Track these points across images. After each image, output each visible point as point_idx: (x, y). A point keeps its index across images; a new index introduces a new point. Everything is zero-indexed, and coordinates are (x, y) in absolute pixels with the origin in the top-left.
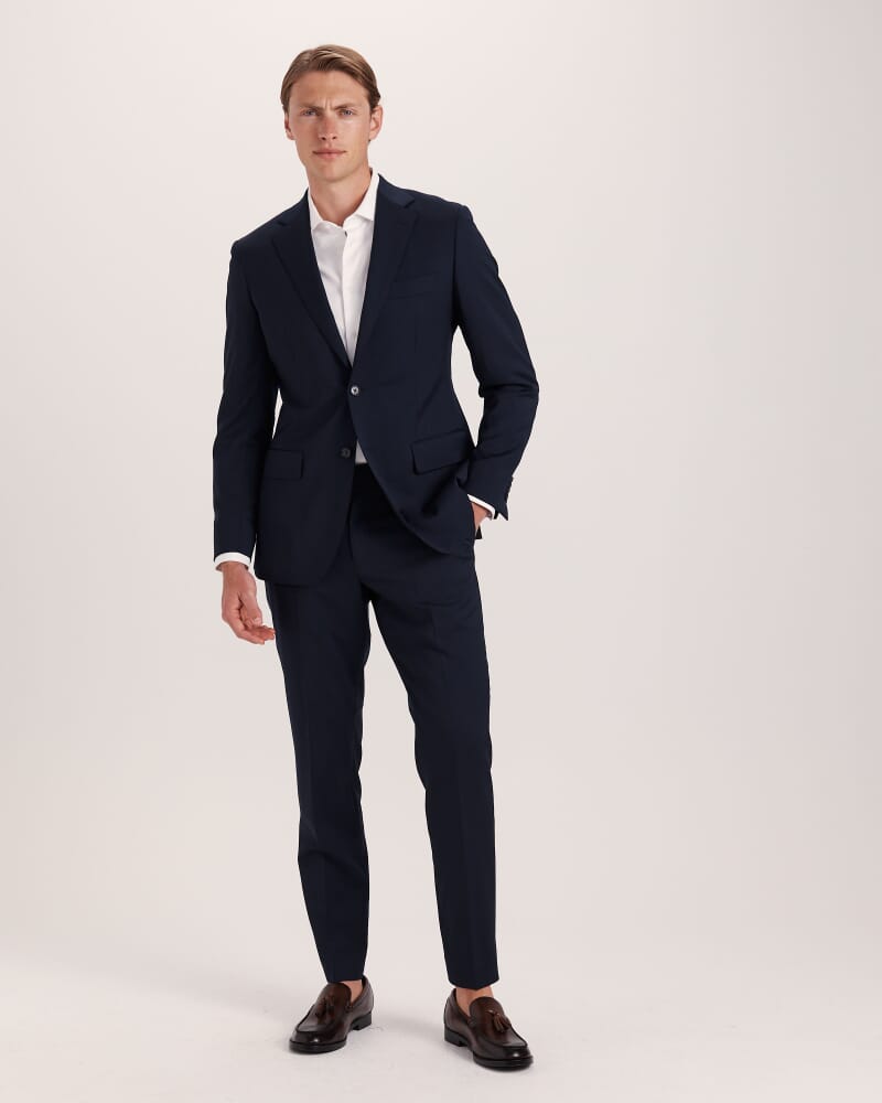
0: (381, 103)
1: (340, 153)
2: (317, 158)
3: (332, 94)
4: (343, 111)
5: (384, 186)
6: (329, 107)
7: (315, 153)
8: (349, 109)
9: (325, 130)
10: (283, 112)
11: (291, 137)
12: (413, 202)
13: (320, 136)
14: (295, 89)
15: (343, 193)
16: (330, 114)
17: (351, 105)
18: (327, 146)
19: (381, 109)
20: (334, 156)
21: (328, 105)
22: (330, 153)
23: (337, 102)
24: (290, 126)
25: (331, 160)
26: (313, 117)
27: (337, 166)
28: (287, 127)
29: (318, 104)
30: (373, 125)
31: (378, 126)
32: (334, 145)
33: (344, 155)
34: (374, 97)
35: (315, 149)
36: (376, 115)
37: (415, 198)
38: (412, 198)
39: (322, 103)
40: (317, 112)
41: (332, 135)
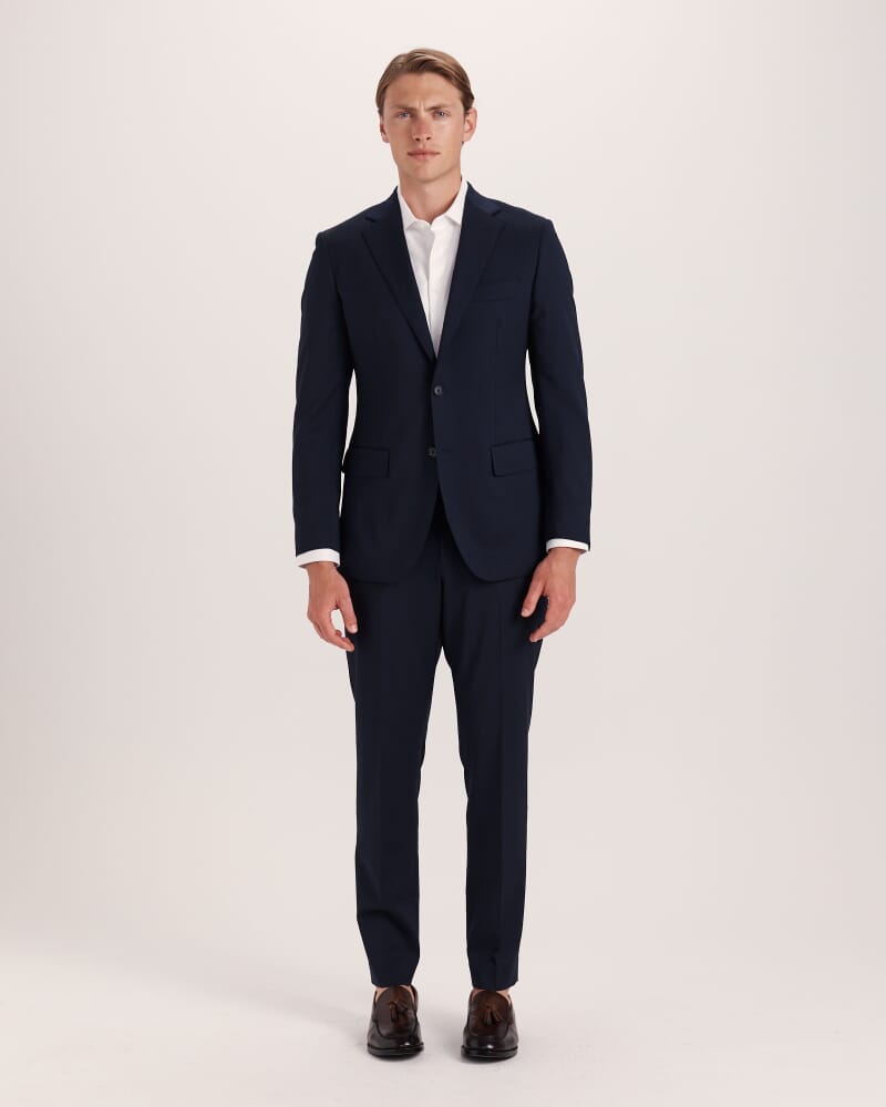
0: (475, 105)
1: (434, 154)
2: (412, 159)
3: (425, 96)
4: (437, 112)
5: (472, 195)
6: (422, 108)
7: (410, 154)
8: (443, 110)
9: (419, 131)
10: (378, 114)
11: (386, 140)
12: (499, 212)
13: (414, 137)
14: (389, 92)
15: (436, 193)
16: (424, 115)
17: (444, 106)
18: (421, 146)
19: (475, 111)
20: (429, 157)
21: (423, 108)
22: (424, 154)
23: (431, 103)
24: (385, 129)
25: (425, 161)
26: (408, 118)
27: (432, 167)
28: (382, 130)
29: (411, 105)
30: (467, 127)
31: (472, 128)
32: (428, 146)
33: (438, 156)
34: (467, 99)
35: (410, 150)
36: (470, 118)
37: (501, 208)
38: (498, 208)
39: (416, 104)
40: (411, 113)
41: (425, 136)
